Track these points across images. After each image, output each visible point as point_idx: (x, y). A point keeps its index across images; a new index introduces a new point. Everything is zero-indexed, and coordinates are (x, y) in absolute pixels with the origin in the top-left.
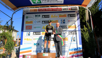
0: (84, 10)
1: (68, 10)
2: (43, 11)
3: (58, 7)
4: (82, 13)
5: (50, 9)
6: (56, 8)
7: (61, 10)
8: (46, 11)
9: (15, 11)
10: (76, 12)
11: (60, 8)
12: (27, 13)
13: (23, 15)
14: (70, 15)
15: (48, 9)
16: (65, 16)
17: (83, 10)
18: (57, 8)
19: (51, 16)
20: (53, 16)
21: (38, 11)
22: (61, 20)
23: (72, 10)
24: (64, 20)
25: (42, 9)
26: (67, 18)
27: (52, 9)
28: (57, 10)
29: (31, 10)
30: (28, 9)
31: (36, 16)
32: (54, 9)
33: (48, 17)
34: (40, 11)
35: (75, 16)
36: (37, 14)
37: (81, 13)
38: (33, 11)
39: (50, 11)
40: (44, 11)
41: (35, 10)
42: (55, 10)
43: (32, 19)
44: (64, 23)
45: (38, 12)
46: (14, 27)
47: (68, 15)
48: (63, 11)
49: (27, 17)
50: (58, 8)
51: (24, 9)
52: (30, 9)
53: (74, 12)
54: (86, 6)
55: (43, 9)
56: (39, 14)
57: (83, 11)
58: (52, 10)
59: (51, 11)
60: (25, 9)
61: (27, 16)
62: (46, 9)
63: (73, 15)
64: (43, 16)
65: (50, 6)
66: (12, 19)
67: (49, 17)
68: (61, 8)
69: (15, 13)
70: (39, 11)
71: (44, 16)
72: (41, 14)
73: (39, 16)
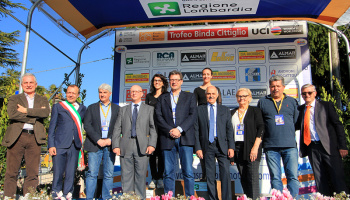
0: (323, 33)
1: (272, 36)
2: (183, 38)
3: (237, 26)
4: (316, 44)
5: (206, 31)
6: (227, 29)
7: (247, 35)
8: (193, 37)
9: (89, 40)
10: (299, 43)
11: (243, 29)
12: (130, 47)
13: (116, 53)
14: (277, 52)
15: (202, 31)
16: (258, 55)
17: (321, 32)
18: (233, 29)
19: (211, 55)
21: (166, 38)
22: (247, 71)
23: (282, 34)
24: (257, 70)
25: (180, 32)
26: (268, 64)
27: (215, 31)
28: (231, 36)
29: (141, 37)
30: (133, 31)
31: (160, 55)
32: (220, 33)
33: (201, 58)
34: (173, 39)
35: (294, 57)
36: (162, 50)
37: (312, 43)
38: (148, 38)
39: (206, 37)
40: (188, 38)
41: (155, 36)
42: (224, 37)
43: (147, 65)
44: (256, 79)
45: (166, 41)
46: (85, 91)
47: (271, 52)
48: (251, 37)
49: (130, 61)
50: (236, 29)
51: (118, 33)
52: (138, 32)
53: (292, 40)
54: (334, 20)
55: (185, 31)
56: (169, 50)
57: (319, 36)
58: (216, 36)
59: (211, 37)
60: (123, 32)
61: (130, 55)
62: (193, 32)
63: (287, 50)
64: (183, 55)
65: (206, 22)
66: (78, 65)
67: (204, 60)
68: (246, 29)
69: (86, 46)
70: (169, 38)
71: (188, 55)
72: (178, 51)
73: (172, 55)
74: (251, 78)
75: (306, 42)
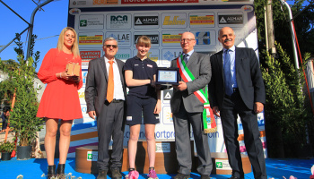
1: (220, 3)
2: (137, 2)
7: (197, 1)
10: (246, 9)
13: (69, 15)
16: (208, 20)
19: (163, 19)
20: (172, 19)
21: (120, 2)
22: (197, 34)
23: (230, 1)
24: (207, 34)
26: (217, 29)
28: (183, 2)
29: (95, 0)
31: (113, 18)
33: (153, 21)
34: (126, 3)
35: (241, 22)
38: (102, 1)
39: (159, 2)
40: (141, 2)
42: (176, 2)
44: (206, 42)
45: (120, 5)
46: (38, 52)
47: (220, 17)
48: (201, 3)
49: (83, 23)
53: (240, 6)
56: (122, 13)
59: (163, 2)
61: (83, 18)
63: (234, 16)
64: (136, 18)
67: (157, 24)
69: (40, 7)
70: (123, 2)
72: (131, 15)
73: (125, 18)
74: (201, 41)
75: (252, 9)
